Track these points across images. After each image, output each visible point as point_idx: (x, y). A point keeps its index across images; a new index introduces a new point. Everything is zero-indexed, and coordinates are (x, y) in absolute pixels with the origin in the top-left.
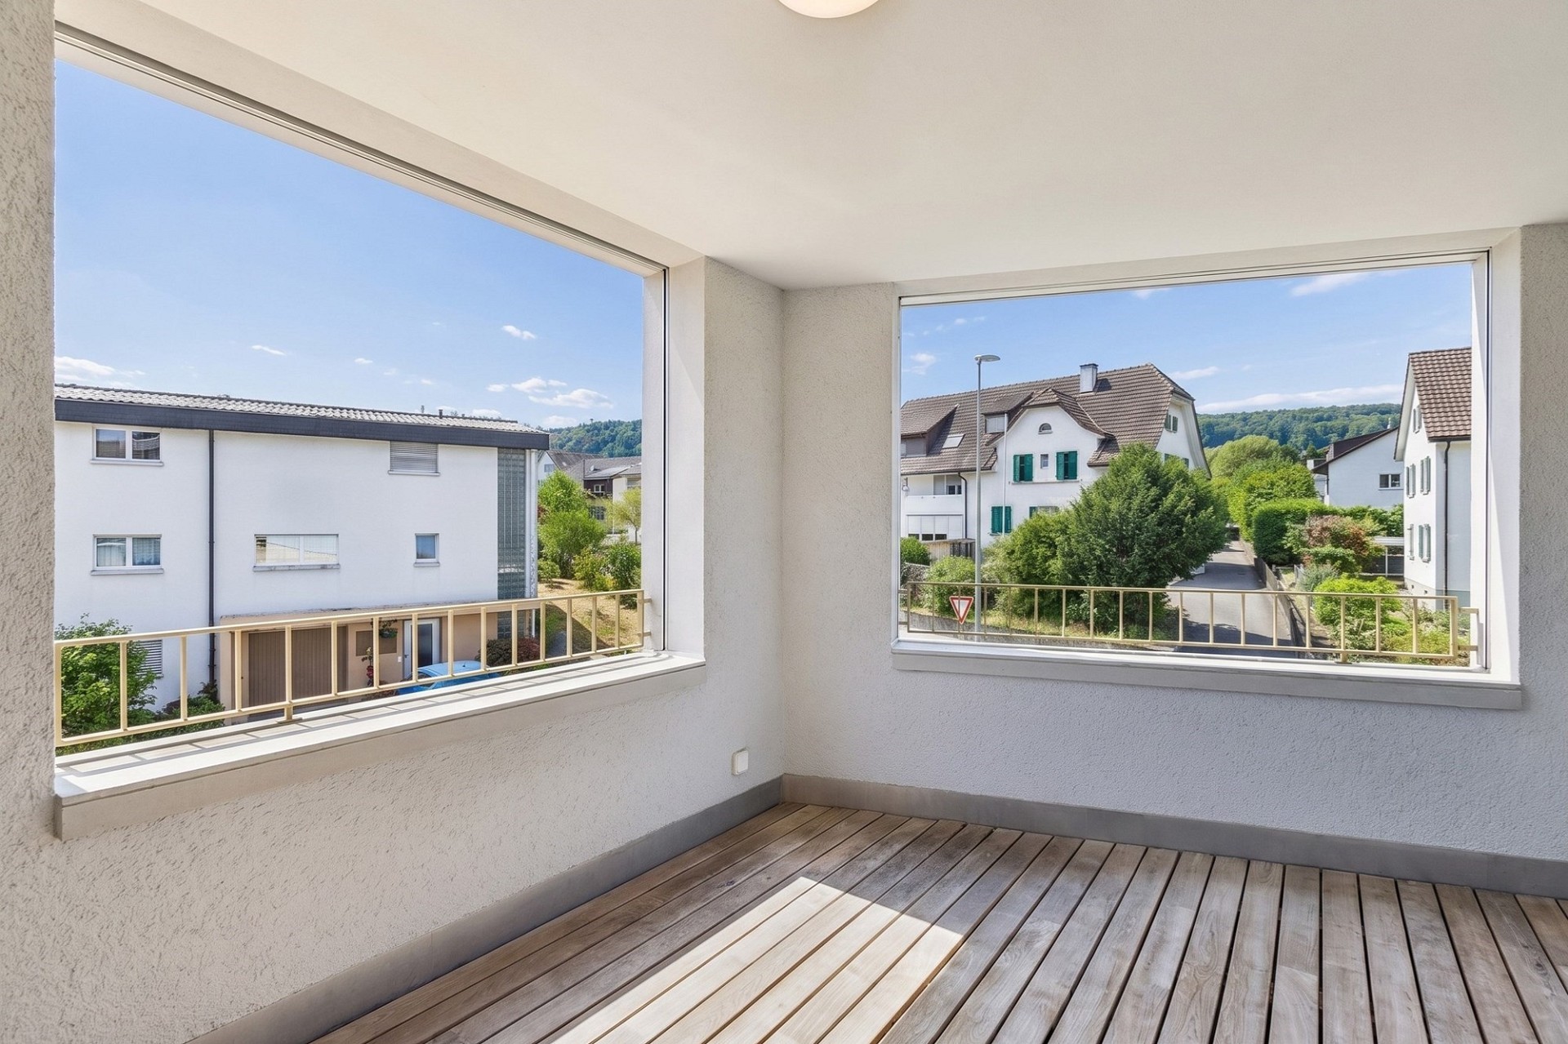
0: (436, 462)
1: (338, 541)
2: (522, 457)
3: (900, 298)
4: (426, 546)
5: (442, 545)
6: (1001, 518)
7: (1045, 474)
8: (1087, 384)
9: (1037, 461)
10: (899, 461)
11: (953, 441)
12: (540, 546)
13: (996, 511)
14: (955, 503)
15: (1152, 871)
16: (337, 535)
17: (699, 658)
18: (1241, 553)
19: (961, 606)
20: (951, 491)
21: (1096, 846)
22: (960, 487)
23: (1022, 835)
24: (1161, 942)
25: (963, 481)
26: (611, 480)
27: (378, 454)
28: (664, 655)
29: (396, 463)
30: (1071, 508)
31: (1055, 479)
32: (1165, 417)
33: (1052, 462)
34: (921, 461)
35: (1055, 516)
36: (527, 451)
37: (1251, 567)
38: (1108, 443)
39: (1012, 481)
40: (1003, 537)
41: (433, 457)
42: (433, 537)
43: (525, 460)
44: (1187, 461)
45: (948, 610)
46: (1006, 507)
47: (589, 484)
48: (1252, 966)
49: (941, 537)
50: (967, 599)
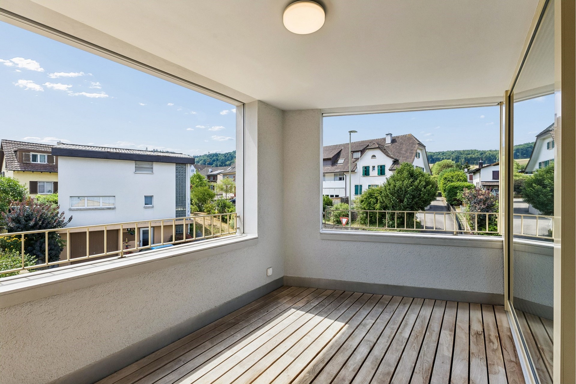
0: (152, 168)
1: (115, 199)
2: (185, 167)
3: (322, 114)
4: (149, 200)
5: (154, 200)
6: (358, 189)
7: (374, 173)
8: (388, 141)
9: (371, 169)
10: (323, 168)
11: (341, 161)
12: (191, 200)
13: (356, 186)
14: (342, 183)
15: (404, 304)
16: (114, 196)
17: (256, 236)
18: (441, 201)
19: (344, 221)
20: (340, 179)
21: (387, 297)
22: (343, 178)
23: (363, 294)
24: (406, 324)
25: (345, 176)
26: (217, 176)
27: (130, 166)
28: (244, 235)
29: (137, 169)
30: (383, 185)
31: (377, 175)
32: (416, 153)
33: (376, 168)
34: (329, 168)
35: (377, 188)
36: (187, 164)
37: (445, 206)
38: (396, 162)
39: (362, 175)
40: (359, 196)
41: (152, 167)
42: (151, 197)
43: (186, 168)
44: (423, 168)
45: (339, 222)
46: (360, 185)
47: (209, 177)
48: (434, 331)
49: (337, 196)
50: (346, 218)
